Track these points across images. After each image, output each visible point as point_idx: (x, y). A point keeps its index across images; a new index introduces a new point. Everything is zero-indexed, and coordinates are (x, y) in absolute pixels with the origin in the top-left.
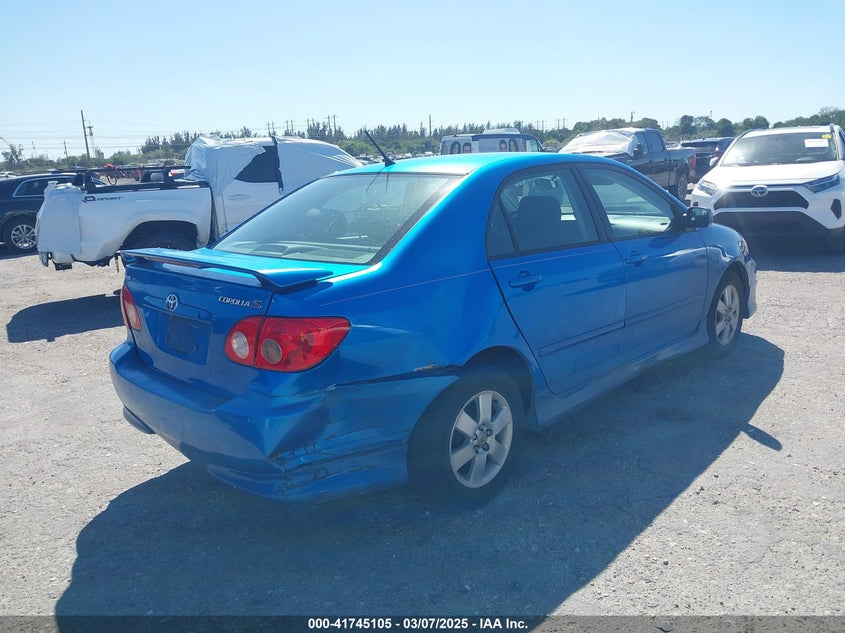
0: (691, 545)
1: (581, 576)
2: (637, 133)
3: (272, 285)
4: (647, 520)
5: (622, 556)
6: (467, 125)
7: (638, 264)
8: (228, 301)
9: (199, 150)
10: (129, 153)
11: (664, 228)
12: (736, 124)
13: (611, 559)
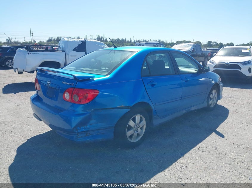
0: (194, 162)
1: (161, 169)
2: (193, 45)
3: (77, 79)
4: (182, 155)
5: (174, 164)
6: (144, 40)
7: (186, 81)
8: (64, 83)
9: (63, 41)
10: (43, 42)
11: (196, 72)
12: (224, 45)
13: (171, 165)
